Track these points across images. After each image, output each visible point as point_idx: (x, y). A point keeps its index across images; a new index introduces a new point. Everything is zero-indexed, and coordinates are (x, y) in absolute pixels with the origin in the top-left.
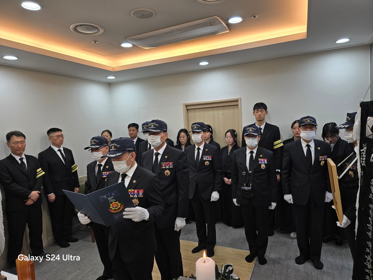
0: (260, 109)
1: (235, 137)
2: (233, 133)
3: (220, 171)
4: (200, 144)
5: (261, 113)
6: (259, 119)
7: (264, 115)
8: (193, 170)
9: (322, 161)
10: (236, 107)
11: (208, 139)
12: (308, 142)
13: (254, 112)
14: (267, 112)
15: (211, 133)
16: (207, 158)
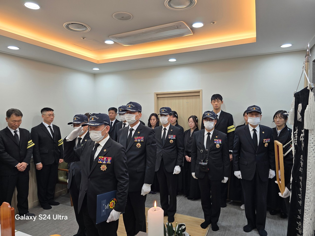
0: (216, 100)
1: (196, 122)
2: (195, 119)
3: (182, 148)
4: (166, 125)
5: (217, 103)
6: (216, 108)
7: (220, 104)
8: (160, 147)
9: (266, 143)
10: (198, 97)
11: (174, 123)
12: (254, 126)
13: (212, 102)
14: (222, 102)
15: (176, 118)
16: (172, 137)
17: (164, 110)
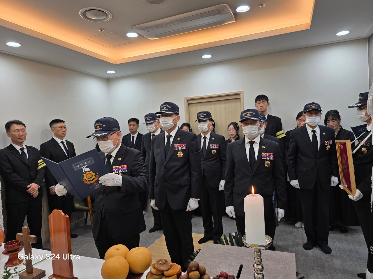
0: (262, 101)
1: (237, 129)
2: (236, 126)
5: (263, 104)
7: (266, 106)
9: (327, 145)
12: (313, 127)
14: (268, 104)
16: (214, 147)
17: (203, 115)
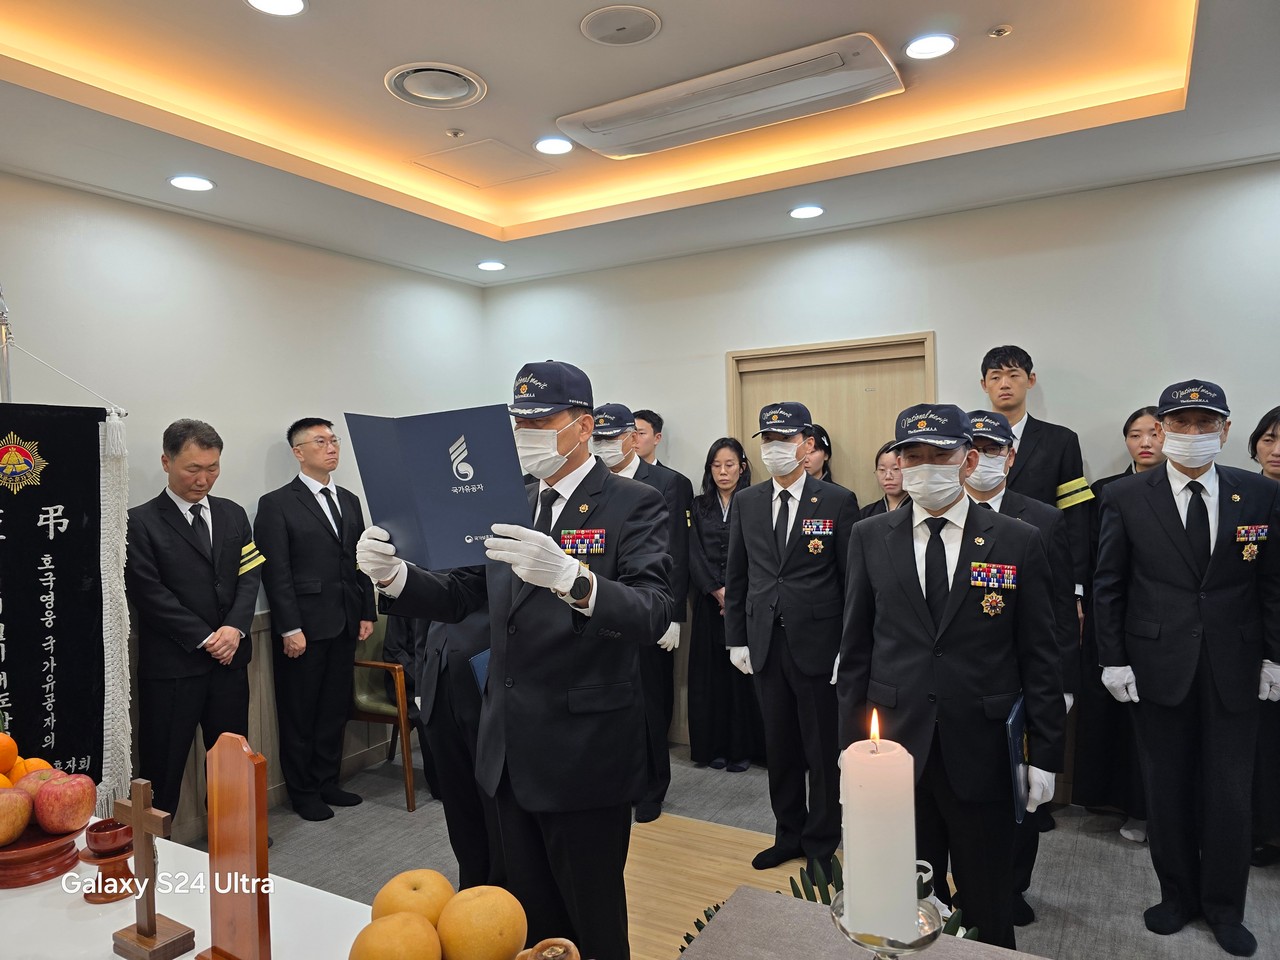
0: (1006, 368)
5: (1010, 380)
6: (1004, 402)
7: (1022, 388)
8: (766, 571)
9: (1247, 543)
10: (916, 363)
11: (817, 470)
12: (1193, 472)
16: (818, 529)
17: (780, 417)
